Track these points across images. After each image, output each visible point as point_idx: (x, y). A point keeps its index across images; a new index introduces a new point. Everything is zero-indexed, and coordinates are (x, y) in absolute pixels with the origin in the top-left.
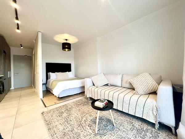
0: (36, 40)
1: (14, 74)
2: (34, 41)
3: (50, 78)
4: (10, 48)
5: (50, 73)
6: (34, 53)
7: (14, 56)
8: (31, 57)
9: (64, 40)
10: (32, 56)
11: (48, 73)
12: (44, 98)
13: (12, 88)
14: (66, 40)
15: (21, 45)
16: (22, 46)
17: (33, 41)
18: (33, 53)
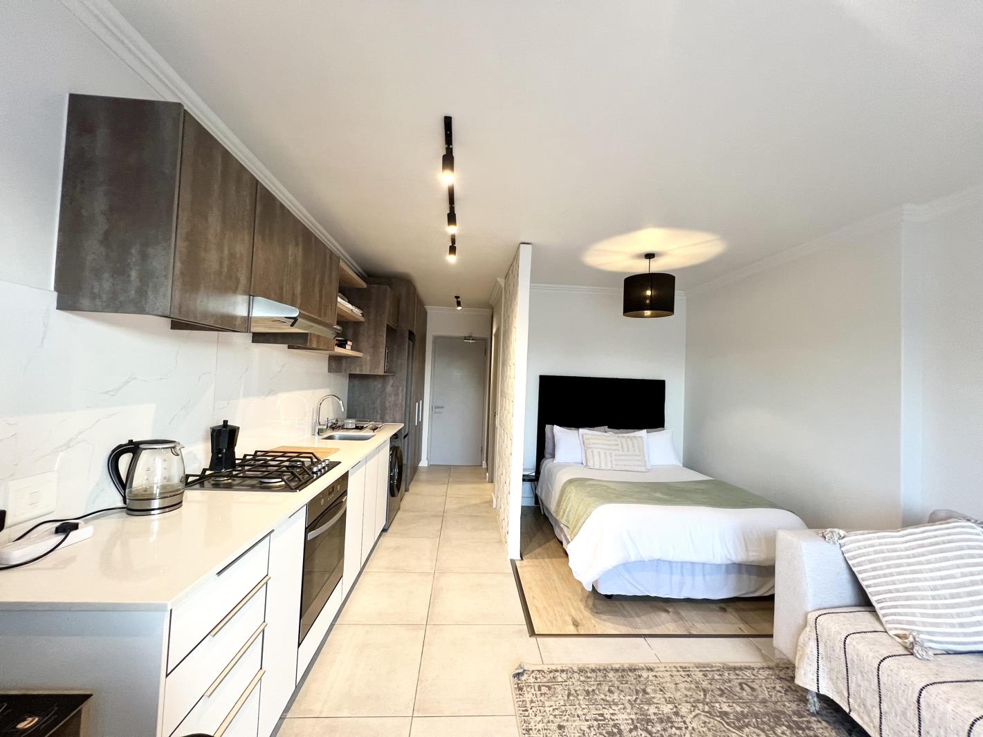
0: (507, 276)
1: (432, 408)
2: (501, 281)
3: (553, 456)
4: (426, 313)
5: (557, 429)
6: (498, 330)
7: (437, 339)
8: (484, 340)
9: (639, 256)
10: (487, 336)
11: (548, 427)
12: (525, 562)
13: (424, 463)
14: (650, 256)
15: (457, 297)
16: (459, 304)
17: (496, 281)
18: (494, 331)
